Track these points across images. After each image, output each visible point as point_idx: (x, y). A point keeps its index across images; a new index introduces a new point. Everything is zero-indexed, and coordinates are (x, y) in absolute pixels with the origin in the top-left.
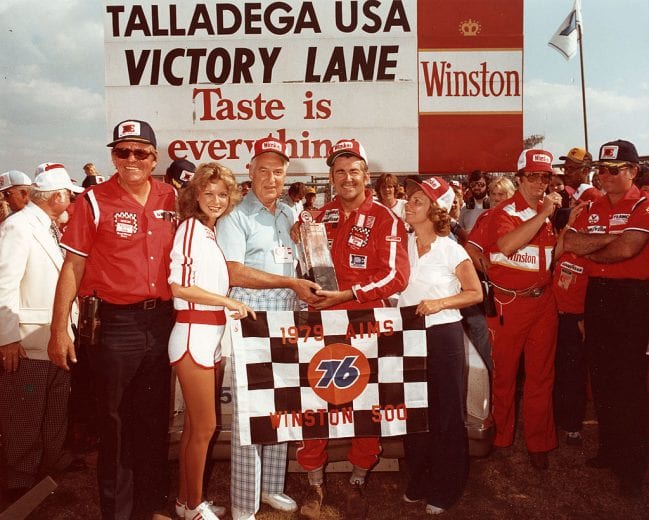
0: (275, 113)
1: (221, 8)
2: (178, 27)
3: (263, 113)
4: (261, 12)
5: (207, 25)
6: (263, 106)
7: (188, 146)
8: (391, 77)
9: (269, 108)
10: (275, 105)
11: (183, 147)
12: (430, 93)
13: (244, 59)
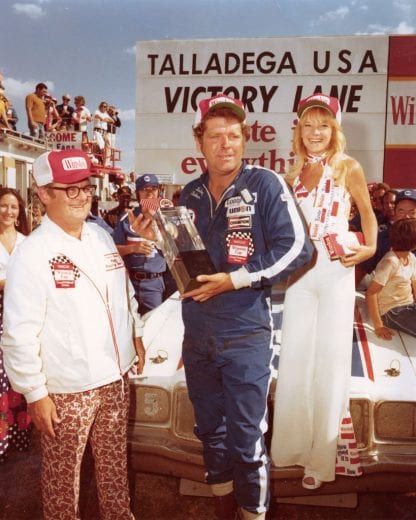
0: (268, 136)
1: (228, 55)
2: (197, 69)
3: (258, 137)
4: (255, 59)
5: (218, 68)
6: (259, 130)
7: (197, 161)
8: (356, 110)
9: (263, 132)
10: (268, 130)
11: (194, 163)
12: (395, 122)
13: (250, 94)
